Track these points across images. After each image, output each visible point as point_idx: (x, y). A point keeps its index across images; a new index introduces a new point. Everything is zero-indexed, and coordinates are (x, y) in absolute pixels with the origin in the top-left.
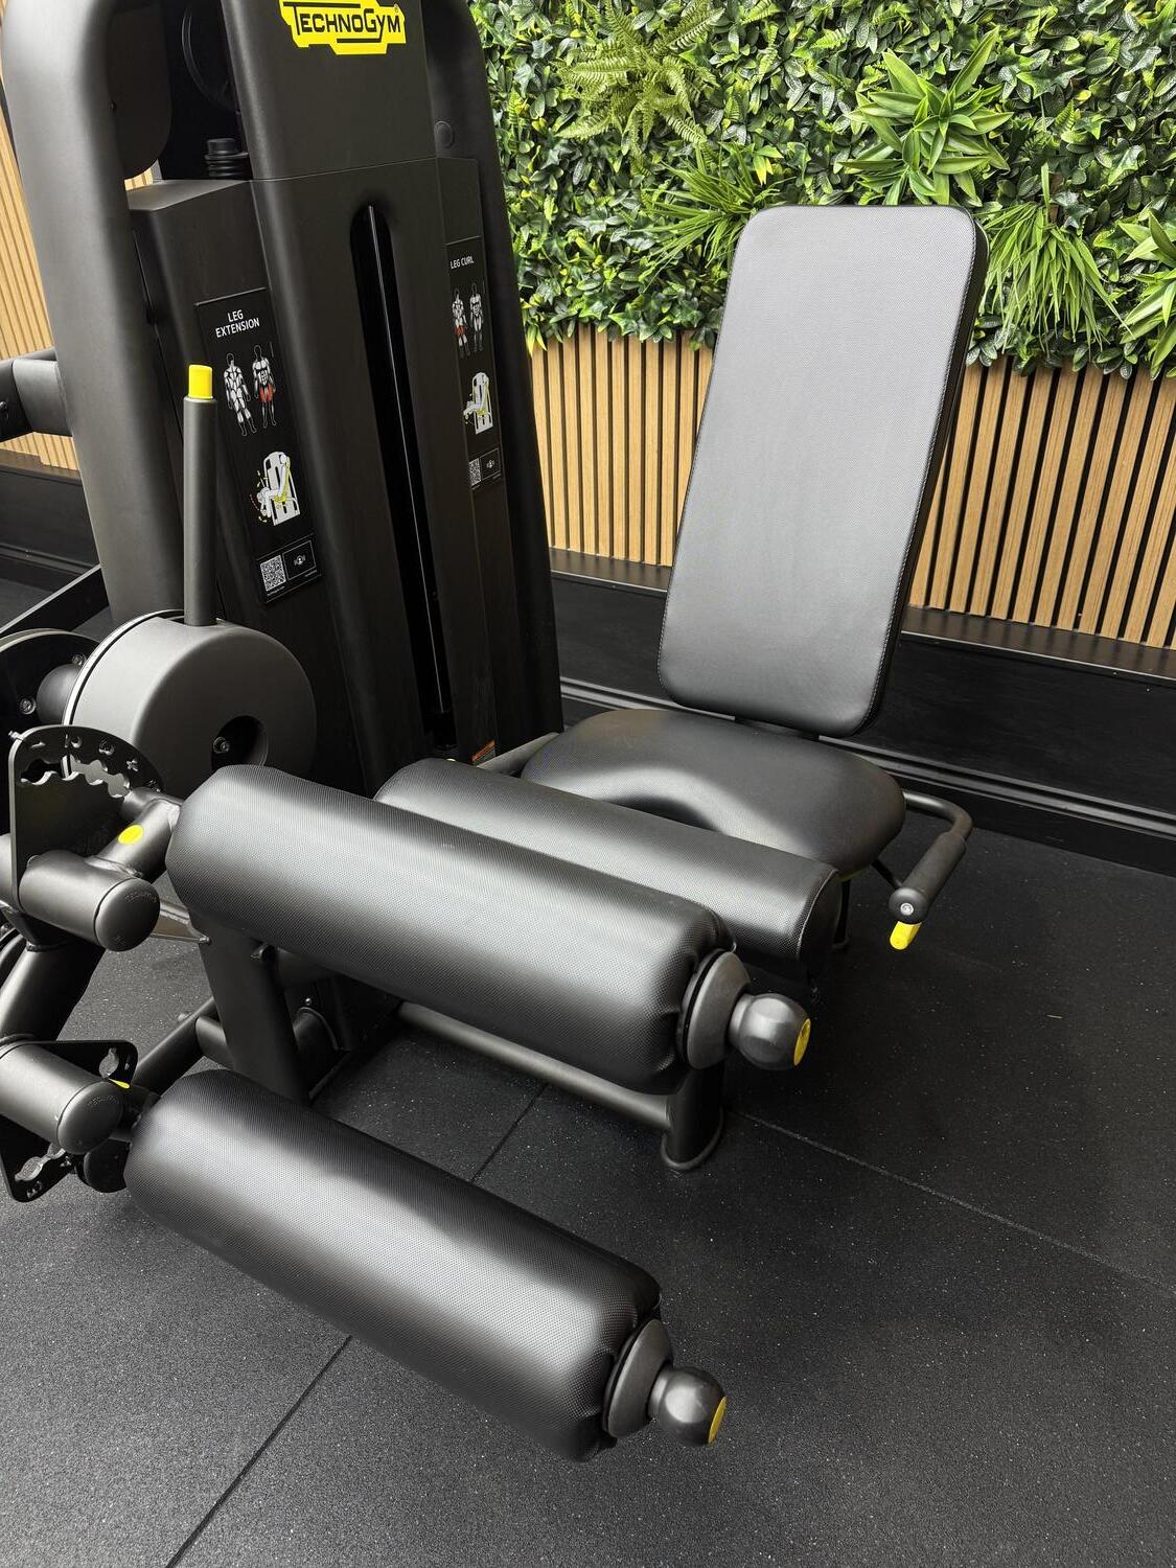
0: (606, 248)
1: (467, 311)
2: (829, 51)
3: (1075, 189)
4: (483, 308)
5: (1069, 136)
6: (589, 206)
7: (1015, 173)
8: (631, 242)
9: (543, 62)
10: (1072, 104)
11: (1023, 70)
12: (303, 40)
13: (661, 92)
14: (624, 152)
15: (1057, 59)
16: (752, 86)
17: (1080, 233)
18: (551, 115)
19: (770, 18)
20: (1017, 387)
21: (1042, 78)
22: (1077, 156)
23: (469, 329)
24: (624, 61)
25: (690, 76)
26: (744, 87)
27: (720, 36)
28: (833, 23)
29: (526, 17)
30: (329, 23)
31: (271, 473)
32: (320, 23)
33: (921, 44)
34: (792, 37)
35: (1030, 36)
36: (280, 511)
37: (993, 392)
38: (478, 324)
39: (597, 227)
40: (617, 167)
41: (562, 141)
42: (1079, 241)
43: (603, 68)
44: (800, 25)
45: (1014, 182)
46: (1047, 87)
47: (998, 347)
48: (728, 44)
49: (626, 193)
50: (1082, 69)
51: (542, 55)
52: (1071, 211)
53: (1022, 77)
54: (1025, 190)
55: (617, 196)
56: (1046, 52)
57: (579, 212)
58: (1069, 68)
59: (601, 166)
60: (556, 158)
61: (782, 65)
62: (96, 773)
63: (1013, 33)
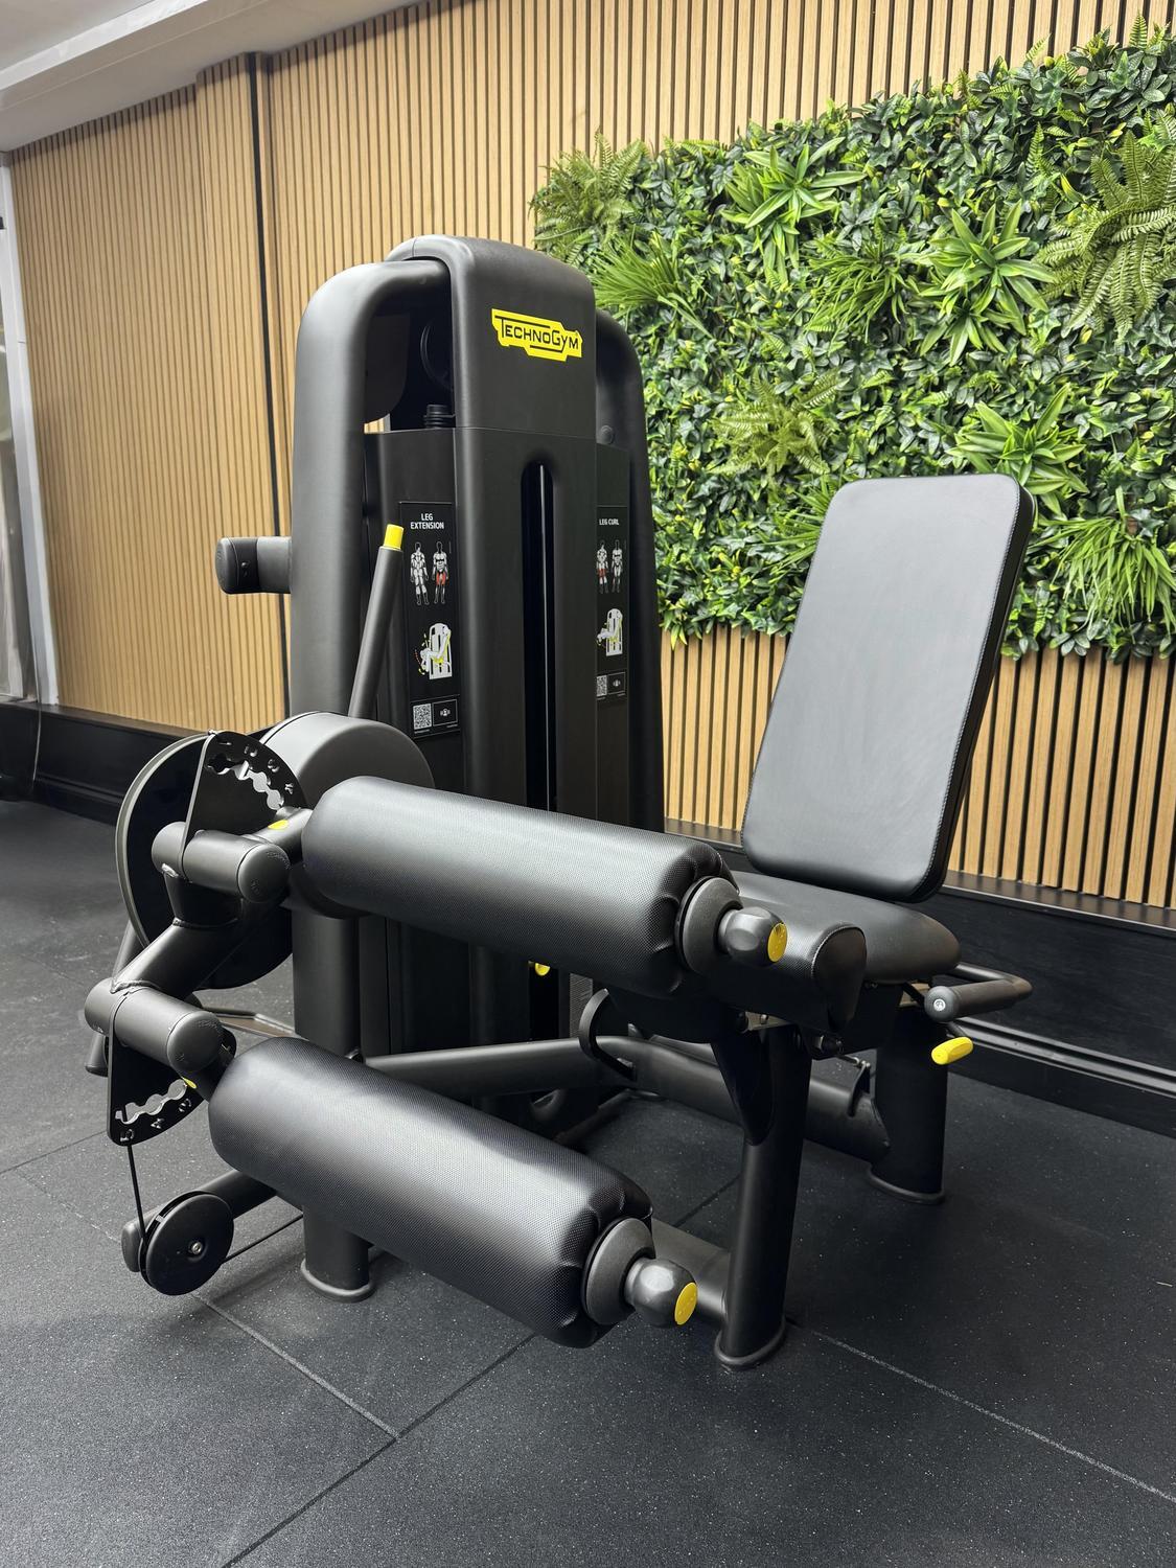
0: (744, 561)
1: (609, 559)
2: (935, 407)
3: (1148, 506)
4: (623, 559)
5: (1138, 466)
6: (731, 529)
7: (1094, 494)
8: (764, 555)
9: (702, 420)
10: (1137, 441)
11: (1093, 416)
12: (505, 341)
13: (795, 437)
14: (763, 486)
15: (1122, 409)
16: (871, 434)
17: (1154, 541)
18: (705, 459)
19: (886, 385)
20: (1113, 676)
21: (1111, 422)
22: (1147, 481)
23: (610, 574)
24: (765, 416)
25: (818, 426)
26: (864, 435)
27: (846, 398)
28: (939, 387)
29: (691, 388)
30: (525, 334)
31: (434, 639)
32: (519, 333)
33: (1009, 400)
34: (904, 397)
35: (1098, 391)
36: (436, 669)
37: (1091, 679)
38: (618, 571)
39: (736, 544)
40: (756, 497)
41: (713, 478)
42: (1154, 548)
43: (748, 420)
44: (910, 389)
45: (1094, 500)
46: (1116, 428)
47: (1091, 638)
48: (851, 404)
49: (763, 518)
50: (1145, 415)
51: (702, 415)
52: (1145, 524)
53: (1094, 421)
54: (1103, 507)
55: (755, 520)
56: (1113, 405)
57: (723, 533)
58: (1133, 415)
59: (744, 498)
60: (707, 490)
61: (896, 419)
63: (1083, 390)
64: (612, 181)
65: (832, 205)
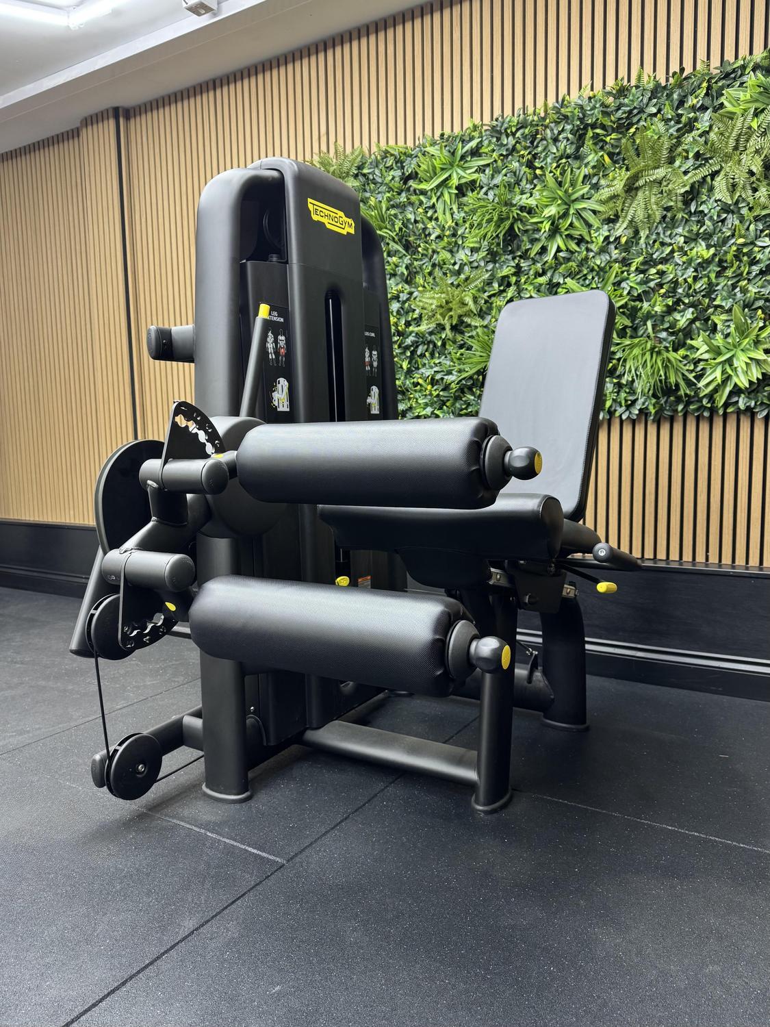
0: (433, 382)
1: (371, 356)
2: (541, 285)
3: (666, 330)
4: (378, 358)
5: (658, 309)
6: (425, 364)
7: (635, 326)
8: (446, 377)
9: (404, 302)
10: (657, 295)
11: (631, 282)
12: (315, 218)
13: (462, 306)
14: (443, 337)
15: (646, 278)
16: (505, 302)
17: (670, 349)
18: (408, 324)
19: (512, 274)
20: (652, 430)
21: (641, 284)
22: (663, 317)
23: (371, 365)
24: (443, 296)
25: (475, 299)
26: (501, 304)
27: (489, 283)
28: (544, 273)
29: (397, 284)
30: (325, 215)
31: (279, 386)
32: (322, 214)
33: (583, 278)
34: (523, 280)
35: (633, 269)
36: (281, 405)
37: (640, 432)
38: (375, 364)
39: (428, 372)
40: (439, 344)
41: (413, 335)
42: (671, 352)
43: (434, 298)
44: (526, 277)
45: (635, 329)
46: (644, 288)
47: (639, 408)
48: (493, 287)
49: (444, 357)
50: (660, 280)
51: (405, 299)
52: (665, 340)
53: (632, 284)
54: (640, 333)
55: (439, 358)
56: (642, 275)
57: (420, 366)
58: (653, 280)
59: (431, 346)
60: (410, 342)
61: (519, 293)
62: (202, 436)
63: (624, 268)
64: (345, 169)
65: (475, 176)
